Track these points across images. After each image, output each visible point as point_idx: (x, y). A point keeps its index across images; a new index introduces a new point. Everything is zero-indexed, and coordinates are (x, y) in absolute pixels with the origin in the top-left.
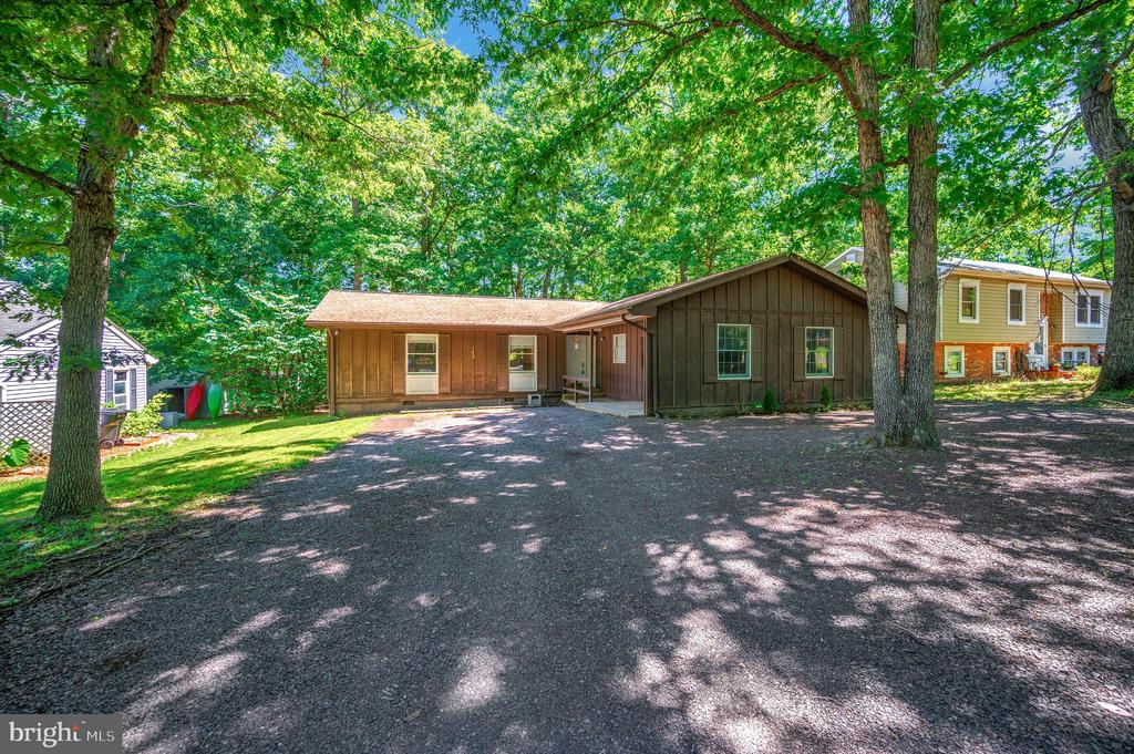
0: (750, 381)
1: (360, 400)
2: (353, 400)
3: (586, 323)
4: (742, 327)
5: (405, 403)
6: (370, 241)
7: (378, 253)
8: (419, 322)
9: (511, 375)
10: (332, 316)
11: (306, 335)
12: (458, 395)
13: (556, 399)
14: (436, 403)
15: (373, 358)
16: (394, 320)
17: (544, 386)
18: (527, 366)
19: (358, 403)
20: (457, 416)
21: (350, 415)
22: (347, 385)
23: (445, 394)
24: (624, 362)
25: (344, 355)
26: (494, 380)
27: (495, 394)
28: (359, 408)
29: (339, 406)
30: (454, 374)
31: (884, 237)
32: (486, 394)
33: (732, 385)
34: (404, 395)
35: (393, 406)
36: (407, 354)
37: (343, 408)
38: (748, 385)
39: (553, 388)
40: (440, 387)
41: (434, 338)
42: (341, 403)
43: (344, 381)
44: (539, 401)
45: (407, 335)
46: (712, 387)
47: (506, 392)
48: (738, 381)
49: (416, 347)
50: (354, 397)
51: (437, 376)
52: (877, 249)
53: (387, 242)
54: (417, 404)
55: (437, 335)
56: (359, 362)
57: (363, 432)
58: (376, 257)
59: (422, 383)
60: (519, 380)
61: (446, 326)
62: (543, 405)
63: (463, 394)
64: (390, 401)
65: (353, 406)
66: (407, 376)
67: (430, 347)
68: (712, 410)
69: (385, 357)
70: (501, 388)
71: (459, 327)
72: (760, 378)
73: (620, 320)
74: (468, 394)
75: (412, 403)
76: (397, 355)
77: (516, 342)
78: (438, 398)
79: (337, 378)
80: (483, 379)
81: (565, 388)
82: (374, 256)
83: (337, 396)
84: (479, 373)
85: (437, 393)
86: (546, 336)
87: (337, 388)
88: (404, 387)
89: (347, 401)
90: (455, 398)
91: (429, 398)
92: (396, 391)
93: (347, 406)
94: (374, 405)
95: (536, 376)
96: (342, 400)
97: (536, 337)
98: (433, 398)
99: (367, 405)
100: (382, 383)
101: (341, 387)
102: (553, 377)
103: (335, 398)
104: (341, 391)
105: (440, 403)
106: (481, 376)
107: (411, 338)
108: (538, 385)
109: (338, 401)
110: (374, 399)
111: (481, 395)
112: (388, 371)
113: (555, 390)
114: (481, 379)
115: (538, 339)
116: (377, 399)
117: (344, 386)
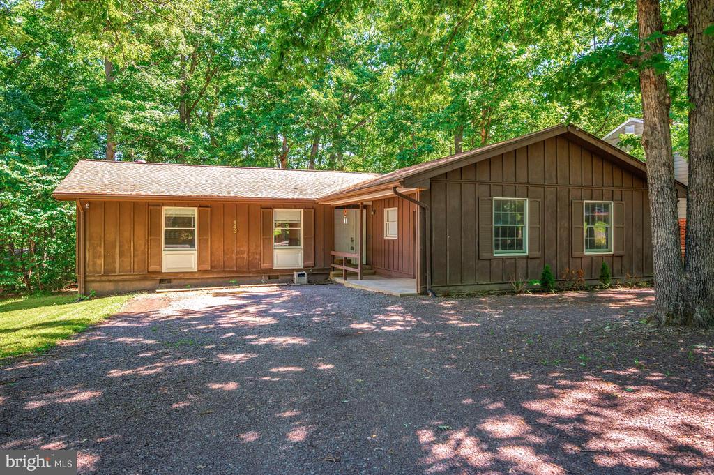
0: (527, 258)
1: (112, 278)
2: (105, 278)
3: (355, 196)
4: (519, 201)
5: (161, 281)
6: (124, 108)
7: (133, 121)
8: (177, 194)
9: (276, 252)
10: (82, 187)
11: (53, 208)
12: (218, 272)
13: (324, 277)
14: (194, 281)
15: (127, 234)
16: (150, 192)
17: (311, 263)
18: (293, 241)
19: (110, 281)
20: (218, 295)
21: (101, 295)
22: (98, 262)
23: (205, 271)
24: (395, 237)
25: (95, 229)
26: (258, 257)
27: (258, 272)
28: (110, 287)
29: (88, 285)
30: (214, 250)
31: (664, 108)
32: (249, 272)
33: (508, 262)
34: (159, 272)
35: (148, 284)
36: (163, 228)
37: (94, 287)
38: (525, 261)
39: (320, 265)
40: (199, 264)
41: (193, 212)
42: (93, 281)
43: (95, 257)
44: (305, 279)
45: (164, 208)
46: (487, 263)
47: (271, 269)
48: (515, 258)
49: (175, 221)
50: (106, 274)
51: (196, 253)
52: (656, 120)
53: (142, 109)
54: (174, 283)
55: (196, 209)
56: (111, 236)
57: (115, 313)
58: (131, 125)
59: (179, 259)
60: (285, 257)
61: (205, 198)
62: (310, 283)
63: (224, 272)
64: (144, 279)
65: (103, 284)
66: (164, 253)
67: (188, 221)
68: (487, 288)
69: (140, 231)
70: (265, 265)
71: (219, 199)
72: (537, 254)
74: (229, 272)
75: (169, 281)
76: (153, 230)
77: (281, 215)
78: (197, 276)
79: (87, 251)
80: (245, 255)
81: (333, 265)
82: (128, 123)
83: (87, 274)
84: (242, 249)
85: (196, 270)
86: (313, 210)
87: (87, 266)
88: (160, 264)
89: (98, 279)
90: (215, 276)
91: (188, 276)
92: (151, 268)
93: (98, 284)
94: (128, 284)
95: (302, 252)
96: (93, 278)
97: (302, 210)
98: (192, 276)
99: (121, 284)
100: (136, 259)
101: (91, 263)
102: (320, 254)
103: (85, 276)
104: (91, 268)
105: (200, 281)
106: (243, 252)
107: (169, 212)
108: (305, 262)
109: (88, 279)
110: (127, 277)
111: (243, 272)
112: (143, 247)
113: (322, 267)
114: (243, 256)
115: (305, 213)
116: (131, 277)
117: (94, 264)
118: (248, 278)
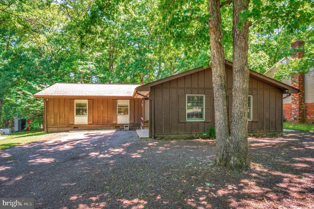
0: (204, 122)
1: (57, 126)
4: (200, 96)
5: (74, 128)
9: (118, 117)
10: (46, 93)
12: (96, 125)
13: (138, 127)
14: (87, 128)
15: (62, 110)
17: (133, 122)
18: (126, 112)
19: (56, 127)
21: (51, 132)
22: (52, 120)
23: (90, 124)
25: (51, 108)
26: (111, 119)
27: (111, 125)
28: (56, 129)
29: (48, 129)
30: (94, 116)
32: (108, 125)
33: (194, 124)
34: (74, 124)
39: (136, 122)
40: (88, 122)
41: (86, 102)
42: (50, 127)
43: (50, 118)
44: (128, 128)
45: (75, 100)
47: (116, 124)
48: (198, 122)
49: (79, 105)
50: (54, 125)
51: (87, 117)
53: (86, 64)
54: (79, 128)
55: (87, 100)
56: (56, 111)
58: (81, 71)
59: (82, 120)
60: (123, 119)
61: (91, 97)
62: (130, 130)
63: (98, 124)
64: (68, 127)
65: (53, 128)
66: (75, 117)
67: (84, 105)
69: (67, 109)
70: (114, 122)
71: (96, 97)
74: (100, 125)
75: (78, 128)
76: (71, 108)
77: (120, 103)
78: (87, 126)
79: (48, 117)
80: (106, 118)
81: (141, 123)
82: (80, 70)
83: (48, 125)
84: (105, 116)
85: (87, 124)
86: (133, 101)
87: (48, 121)
88: (74, 121)
89: (52, 126)
90: (94, 126)
91: (84, 126)
92: (70, 123)
93: (51, 128)
94: (62, 128)
95: (129, 117)
96: (50, 126)
97: (129, 101)
98: (86, 126)
99: (60, 128)
100: (65, 119)
101: (49, 121)
102: (136, 118)
103: (47, 126)
104: (49, 122)
105: (88, 128)
106: (105, 117)
107: (77, 101)
108: (130, 121)
109: (48, 126)
110: (62, 126)
111: (105, 125)
112: (67, 115)
114: (105, 118)
115: (130, 102)
116: (63, 126)
117: (50, 121)
118: (107, 127)
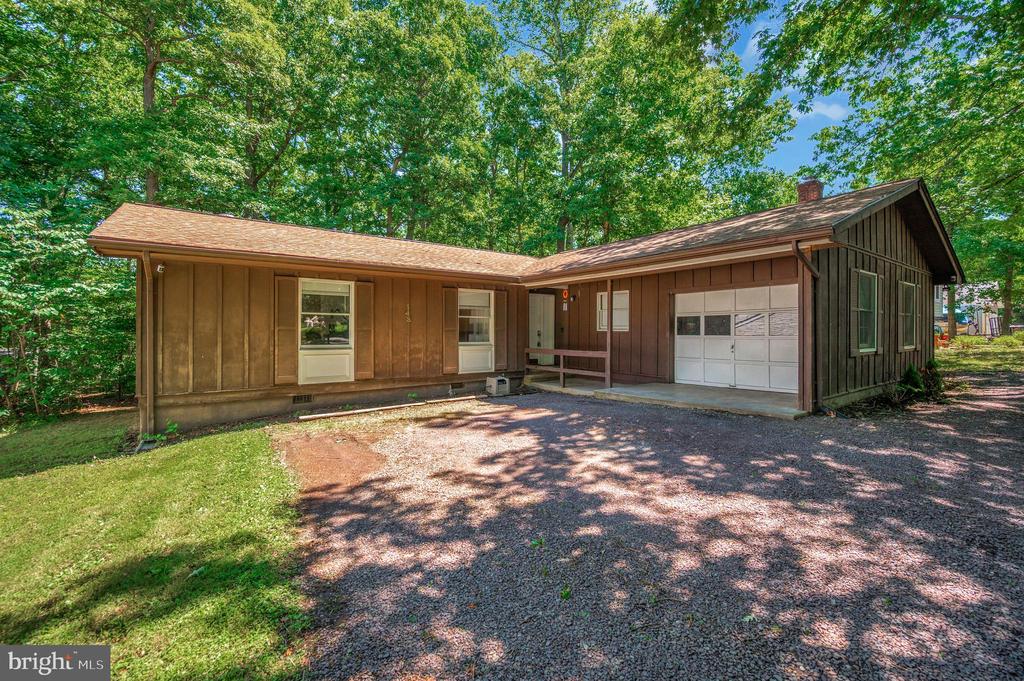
1: (209, 399)
2: (193, 400)
5: (298, 401)
6: (184, 148)
7: (198, 168)
8: (327, 256)
9: (460, 349)
10: (150, 234)
12: (385, 381)
14: (349, 397)
15: (237, 320)
17: (503, 364)
18: (481, 334)
19: (205, 404)
22: (182, 370)
23: (367, 381)
24: (626, 329)
25: (175, 312)
26: (438, 357)
27: (438, 379)
28: (204, 414)
29: (162, 413)
30: (379, 347)
32: (426, 380)
34: (294, 385)
35: (275, 405)
36: (300, 313)
37: (173, 417)
39: (513, 367)
40: (356, 370)
41: (347, 289)
42: (170, 406)
43: (175, 362)
44: (506, 388)
45: (301, 280)
47: (455, 375)
49: (314, 303)
50: (193, 394)
51: (352, 352)
53: (213, 154)
54: (316, 401)
55: (352, 284)
56: (206, 325)
58: (196, 174)
60: (472, 357)
62: (512, 393)
63: (393, 381)
64: (268, 397)
65: (195, 409)
66: (301, 353)
67: (337, 303)
69: (261, 318)
70: (448, 369)
73: (789, 248)
74: (401, 380)
75: (308, 398)
76: (283, 316)
77: (467, 299)
78: (354, 388)
79: (160, 357)
80: (421, 355)
81: (527, 366)
82: (192, 171)
83: (160, 393)
84: (417, 346)
85: (352, 380)
86: (506, 293)
87: (159, 377)
88: (295, 371)
89: (181, 401)
90: (380, 387)
91: (339, 389)
92: (280, 379)
93: (179, 412)
94: (237, 406)
95: (493, 349)
96: (171, 401)
97: (492, 293)
98: (345, 390)
99: (225, 407)
100: (253, 364)
101: (167, 373)
102: (513, 351)
103: (155, 398)
104: (167, 383)
105: (356, 396)
106: (419, 351)
107: (308, 286)
108: (496, 362)
109: (161, 402)
110: (237, 395)
111: (420, 380)
112: (265, 343)
113: (516, 369)
114: (420, 356)
115: (496, 297)
116: (244, 395)
117: (174, 373)
118: (425, 389)
